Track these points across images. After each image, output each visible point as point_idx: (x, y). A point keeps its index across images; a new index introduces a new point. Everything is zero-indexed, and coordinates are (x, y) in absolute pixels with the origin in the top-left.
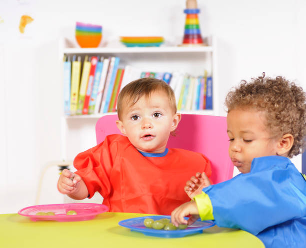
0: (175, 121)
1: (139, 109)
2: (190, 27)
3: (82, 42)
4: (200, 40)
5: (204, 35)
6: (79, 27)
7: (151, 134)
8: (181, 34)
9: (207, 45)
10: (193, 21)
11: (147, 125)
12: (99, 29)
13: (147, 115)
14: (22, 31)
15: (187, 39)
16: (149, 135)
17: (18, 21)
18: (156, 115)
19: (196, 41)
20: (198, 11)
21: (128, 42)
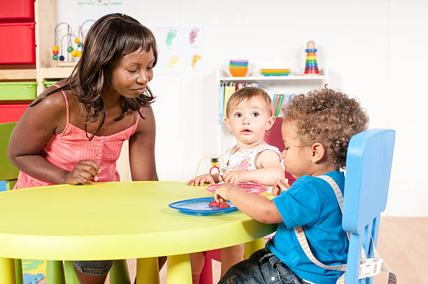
0: (270, 122)
1: (241, 108)
2: (310, 62)
3: (234, 73)
4: (317, 72)
5: (320, 68)
6: (232, 63)
7: (249, 129)
8: (304, 67)
9: (322, 75)
10: (312, 58)
11: (246, 122)
12: (246, 63)
13: (247, 114)
14: (193, 66)
15: (307, 70)
16: (248, 131)
17: (191, 59)
18: (256, 114)
19: (314, 72)
20: (315, 51)
21: (265, 73)
